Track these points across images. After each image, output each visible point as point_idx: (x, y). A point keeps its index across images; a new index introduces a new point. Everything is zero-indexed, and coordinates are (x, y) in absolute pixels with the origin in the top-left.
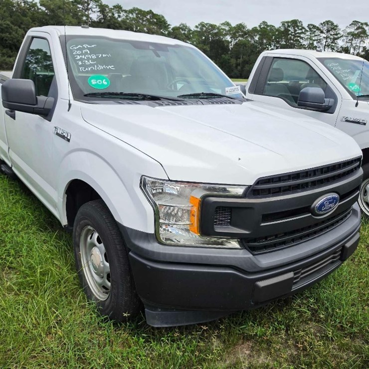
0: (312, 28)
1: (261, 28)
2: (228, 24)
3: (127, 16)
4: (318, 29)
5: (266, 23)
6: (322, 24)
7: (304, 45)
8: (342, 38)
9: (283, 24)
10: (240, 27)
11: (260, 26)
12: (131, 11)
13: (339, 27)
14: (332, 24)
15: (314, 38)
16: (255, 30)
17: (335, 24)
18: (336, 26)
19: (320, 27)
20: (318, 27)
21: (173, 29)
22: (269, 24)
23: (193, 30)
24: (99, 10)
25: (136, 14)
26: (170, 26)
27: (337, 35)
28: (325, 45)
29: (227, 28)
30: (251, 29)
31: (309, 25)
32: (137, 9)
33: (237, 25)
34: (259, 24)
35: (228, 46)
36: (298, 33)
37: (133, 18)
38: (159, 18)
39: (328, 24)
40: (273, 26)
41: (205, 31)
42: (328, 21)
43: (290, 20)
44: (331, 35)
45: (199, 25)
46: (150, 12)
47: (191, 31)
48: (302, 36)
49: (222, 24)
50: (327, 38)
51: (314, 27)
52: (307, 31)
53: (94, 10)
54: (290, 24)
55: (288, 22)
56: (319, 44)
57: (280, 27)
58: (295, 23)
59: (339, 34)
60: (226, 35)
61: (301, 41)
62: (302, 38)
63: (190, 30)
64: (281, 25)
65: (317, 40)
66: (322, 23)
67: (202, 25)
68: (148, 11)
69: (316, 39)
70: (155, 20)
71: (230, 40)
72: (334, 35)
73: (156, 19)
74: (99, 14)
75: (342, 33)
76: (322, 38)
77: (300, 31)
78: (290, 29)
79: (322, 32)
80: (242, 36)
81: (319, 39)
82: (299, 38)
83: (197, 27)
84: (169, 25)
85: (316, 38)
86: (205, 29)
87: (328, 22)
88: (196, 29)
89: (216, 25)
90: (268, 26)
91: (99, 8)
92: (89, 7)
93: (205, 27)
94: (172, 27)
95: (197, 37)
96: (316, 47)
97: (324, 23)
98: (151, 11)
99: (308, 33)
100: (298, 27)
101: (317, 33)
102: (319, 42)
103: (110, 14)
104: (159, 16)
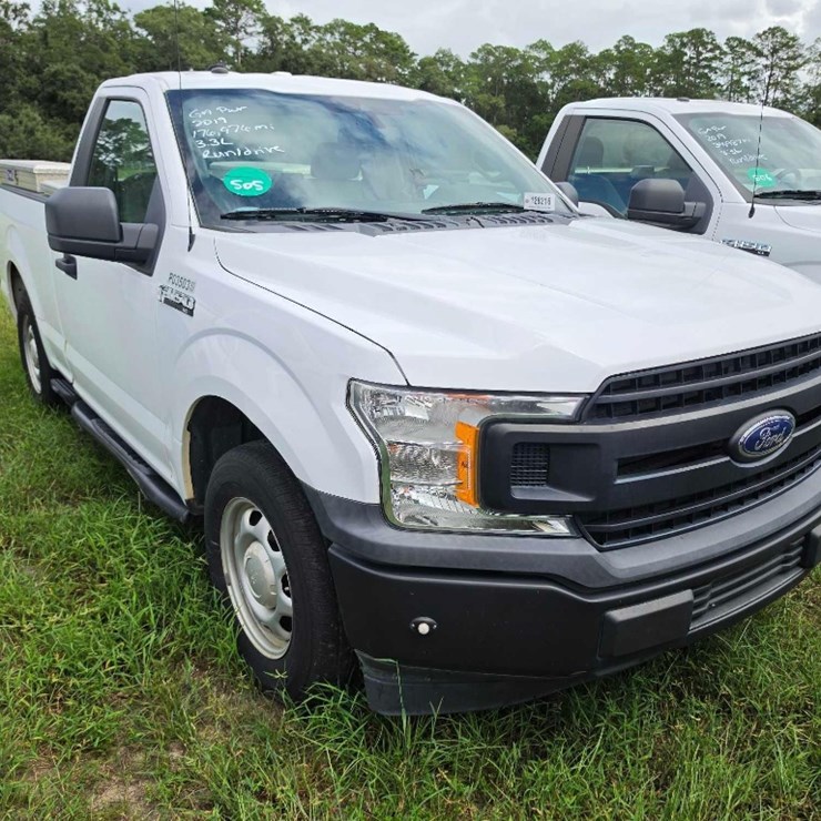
0: (737, 44)
1: (620, 52)
2: (544, 45)
3: (320, 39)
4: (750, 47)
5: (631, 38)
6: (759, 36)
7: (719, 85)
8: (807, 67)
9: (671, 40)
10: (573, 51)
11: (617, 47)
12: (330, 29)
13: (800, 41)
14: (784, 34)
15: (741, 70)
16: (606, 56)
17: (791, 35)
18: (794, 39)
19: (757, 43)
20: (749, 44)
21: (422, 63)
22: (637, 41)
23: (466, 63)
24: (261, 30)
25: (341, 34)
26: (414, 57)
27: (794, 58)
28: (769, 84)
29: (543, 56)
30: (597, 54)
31: (728, 39)
32: (345, 24)
33: (566, 47)
34: (616, 43)
35: (545, 95)
36: (705, 59)
37: (335, 43)
38: (391, 41)
39: (773, 35)
40: (646, 46)
41: (494, 65)
42: (775, 28)
43: (686, 30)
44: (782, 59)
45: (479, 50)
46: (371, 28)
47: (463, 65)
48: (714, 65)
49: (531, 47)
50: (772, 67)
51: (741, 42)
52: (725, 54)
53: (249, 30)
54: (685, 40)
55: (681, 36)
56: (754, 82)
57: (663, 48)
58: (697, 37)
59: (800, 55)
60: (540, 70)
61: (713, 76)
62: (714, 70)
63: (459, 64)
64: (665, 43)
65: (749, 73)
66: (761, 32)
67: (487, 50)
68: (366, 27)
69: (747, 70)
70: (382, 46)
71: (550, 81)
72: (789, 58)
73: (384, 43)
74: (261, 38)
75: (807, 54)
76: (760, 67)
77: (709, 55)
78: (686, 50)
79: (760, 54)
80: (577, 71)
81: (755, 71)
82: (706, 71)
83: (474, 55)
84: (413, 54)
85: (747, 68)
86: (492, 58)
87: (773, 31)
88: (472, 61)
89: (517, 50)
90: (636, 46)
91: (263, 25)
92: (240, 23)
93: (493, 55)
94: (418, 58)
95: (475, 78)
96: (747, 88)
97: (765, 33)
98: (372, 24)
99: (728, 59)
100: (704, 44)
101: (750, 55)
102: (753, 78)
103: (286, 38)
104: (391, 35)
